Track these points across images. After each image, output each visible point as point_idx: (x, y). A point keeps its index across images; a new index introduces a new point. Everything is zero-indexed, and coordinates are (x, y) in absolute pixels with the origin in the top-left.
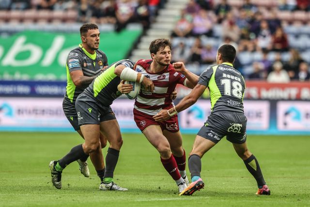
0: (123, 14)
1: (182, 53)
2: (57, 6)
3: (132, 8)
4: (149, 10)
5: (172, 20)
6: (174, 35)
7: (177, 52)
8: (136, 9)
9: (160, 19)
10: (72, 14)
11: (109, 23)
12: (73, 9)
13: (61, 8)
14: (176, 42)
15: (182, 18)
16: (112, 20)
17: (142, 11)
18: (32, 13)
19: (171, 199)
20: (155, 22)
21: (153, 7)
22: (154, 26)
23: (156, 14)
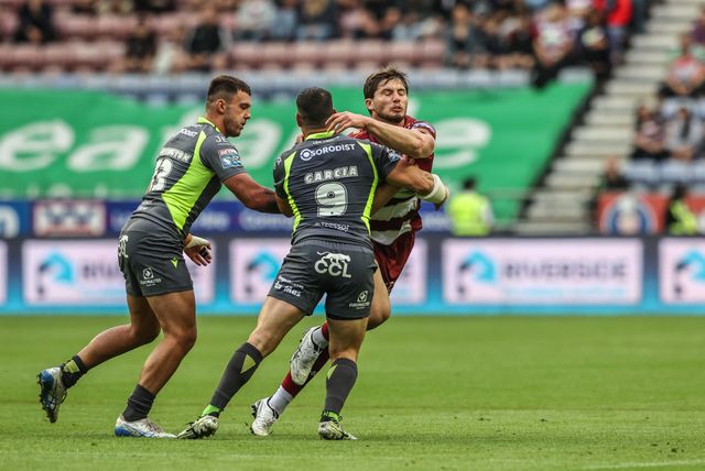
0: (550, 47)
1: (685, 132)
2: (400, 31)
3: (569, 33)
4: (607, 37)
5: (661, 58)
6: (666, 92)
7: (674, 129)
8: (580, 33)
9: (633, 56)
10: (434, 48)
11: (518, 67)
12: (437, 36)
13: (408, 36)
14: (671, 107)
15: (685, 53)
16: (526, 60)
17: (593, 38)
18: (342, 48)
19: (666, 463)
20: (623, 63)
21: (616, 30)
22: (621, 72)
23: (626, 46)
